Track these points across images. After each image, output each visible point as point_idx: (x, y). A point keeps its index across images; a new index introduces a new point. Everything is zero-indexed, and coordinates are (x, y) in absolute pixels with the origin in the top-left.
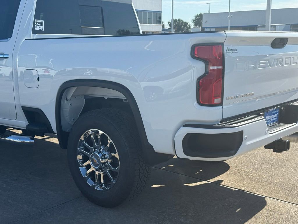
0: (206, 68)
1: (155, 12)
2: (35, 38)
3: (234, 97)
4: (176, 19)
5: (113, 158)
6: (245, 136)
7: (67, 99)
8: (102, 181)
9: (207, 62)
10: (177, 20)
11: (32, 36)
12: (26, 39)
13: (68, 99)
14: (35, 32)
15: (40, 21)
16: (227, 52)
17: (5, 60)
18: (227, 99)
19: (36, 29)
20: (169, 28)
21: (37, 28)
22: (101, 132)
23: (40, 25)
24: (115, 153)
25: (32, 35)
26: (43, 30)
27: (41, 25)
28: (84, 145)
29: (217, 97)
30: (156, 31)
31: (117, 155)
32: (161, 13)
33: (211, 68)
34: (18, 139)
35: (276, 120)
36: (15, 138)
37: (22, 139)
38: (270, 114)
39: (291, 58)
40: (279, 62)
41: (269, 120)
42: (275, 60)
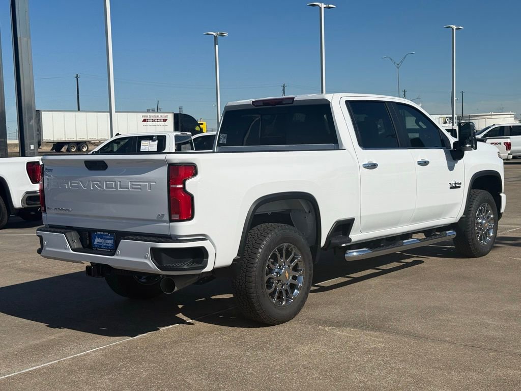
6: (44, 241)
15: (223, 135)
21: (221, 142)
26: (226, 143)
27: (224, 139)
38: (101, 237)
39: (116, 182)
40: (97, 184)
41: (100, 243)
42: (89, 181)
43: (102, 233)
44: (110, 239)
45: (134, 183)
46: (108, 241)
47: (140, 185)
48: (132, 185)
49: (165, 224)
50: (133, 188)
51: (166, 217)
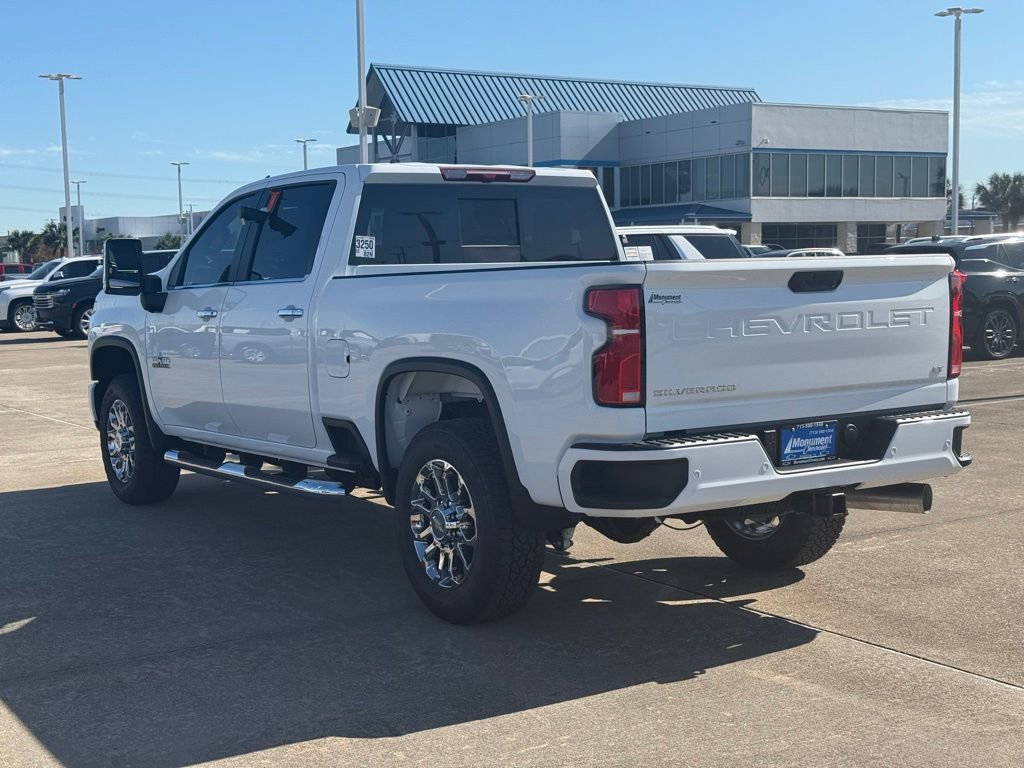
0: (609, 332)
1: (921, 157)
2: (355, 274)
3: (675, 392)
4: (1007, 173)
5: (468, 518)
6: (693, 470)
7: (400, 402)
8: (450, 569)
9: (610, 322)
10: (1012, 176)
11: (348, 271)
12: (334, 278)
13: (401, 399)
14: (354, 261)
15: (366, 238)
16: (651, 301)
17: (296, 320)
18: (658, 393)
19: (357, 255)
20: (979, 209)
21: (360, 254)
22: (447, 466)
23: (367, 246)
24: (469, 507)
25: (348, 268)
26: (374, 257)
27: (369, 247)
28: (424, 495)
29: (631, 389)
30: (925, 219)
31: (471, 512)
32: (945, 159)
33: (616, 332)
34: (315, 486)
35: (827, 449)
36: (310, 487)
37: (325, 487)
38: (804, 435)
39: (862, 314)
40: (818, 321)
41: (800, 448)
42: (800, 317)
43: (809, 425)
44: (824, 435)
45: (896, 313)
46: (820, 440)
47: (908, 316)
48: (895, 316)
49: (940, 384)
50: (895, 323)
51: (944, 373)
